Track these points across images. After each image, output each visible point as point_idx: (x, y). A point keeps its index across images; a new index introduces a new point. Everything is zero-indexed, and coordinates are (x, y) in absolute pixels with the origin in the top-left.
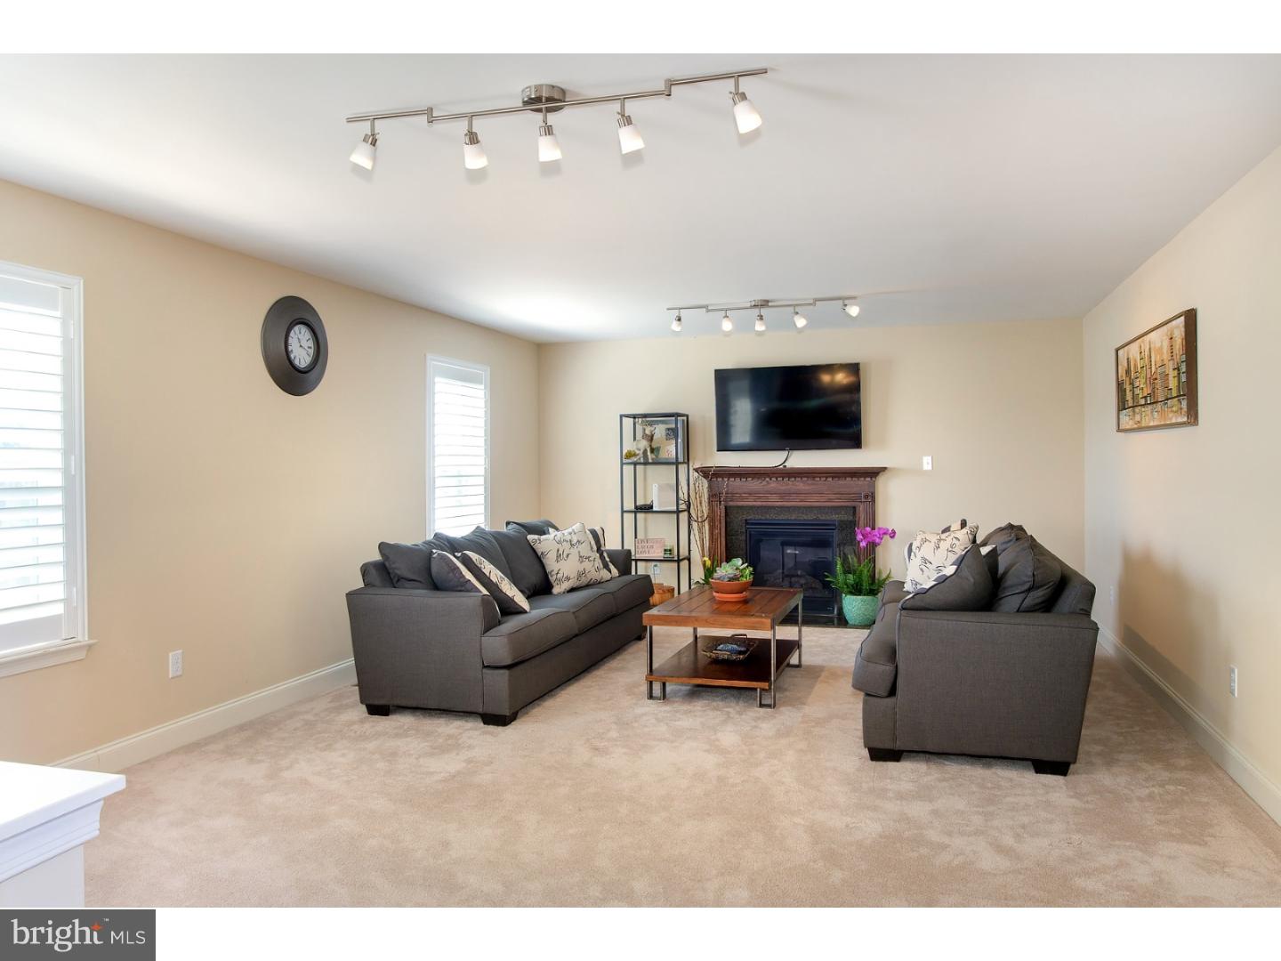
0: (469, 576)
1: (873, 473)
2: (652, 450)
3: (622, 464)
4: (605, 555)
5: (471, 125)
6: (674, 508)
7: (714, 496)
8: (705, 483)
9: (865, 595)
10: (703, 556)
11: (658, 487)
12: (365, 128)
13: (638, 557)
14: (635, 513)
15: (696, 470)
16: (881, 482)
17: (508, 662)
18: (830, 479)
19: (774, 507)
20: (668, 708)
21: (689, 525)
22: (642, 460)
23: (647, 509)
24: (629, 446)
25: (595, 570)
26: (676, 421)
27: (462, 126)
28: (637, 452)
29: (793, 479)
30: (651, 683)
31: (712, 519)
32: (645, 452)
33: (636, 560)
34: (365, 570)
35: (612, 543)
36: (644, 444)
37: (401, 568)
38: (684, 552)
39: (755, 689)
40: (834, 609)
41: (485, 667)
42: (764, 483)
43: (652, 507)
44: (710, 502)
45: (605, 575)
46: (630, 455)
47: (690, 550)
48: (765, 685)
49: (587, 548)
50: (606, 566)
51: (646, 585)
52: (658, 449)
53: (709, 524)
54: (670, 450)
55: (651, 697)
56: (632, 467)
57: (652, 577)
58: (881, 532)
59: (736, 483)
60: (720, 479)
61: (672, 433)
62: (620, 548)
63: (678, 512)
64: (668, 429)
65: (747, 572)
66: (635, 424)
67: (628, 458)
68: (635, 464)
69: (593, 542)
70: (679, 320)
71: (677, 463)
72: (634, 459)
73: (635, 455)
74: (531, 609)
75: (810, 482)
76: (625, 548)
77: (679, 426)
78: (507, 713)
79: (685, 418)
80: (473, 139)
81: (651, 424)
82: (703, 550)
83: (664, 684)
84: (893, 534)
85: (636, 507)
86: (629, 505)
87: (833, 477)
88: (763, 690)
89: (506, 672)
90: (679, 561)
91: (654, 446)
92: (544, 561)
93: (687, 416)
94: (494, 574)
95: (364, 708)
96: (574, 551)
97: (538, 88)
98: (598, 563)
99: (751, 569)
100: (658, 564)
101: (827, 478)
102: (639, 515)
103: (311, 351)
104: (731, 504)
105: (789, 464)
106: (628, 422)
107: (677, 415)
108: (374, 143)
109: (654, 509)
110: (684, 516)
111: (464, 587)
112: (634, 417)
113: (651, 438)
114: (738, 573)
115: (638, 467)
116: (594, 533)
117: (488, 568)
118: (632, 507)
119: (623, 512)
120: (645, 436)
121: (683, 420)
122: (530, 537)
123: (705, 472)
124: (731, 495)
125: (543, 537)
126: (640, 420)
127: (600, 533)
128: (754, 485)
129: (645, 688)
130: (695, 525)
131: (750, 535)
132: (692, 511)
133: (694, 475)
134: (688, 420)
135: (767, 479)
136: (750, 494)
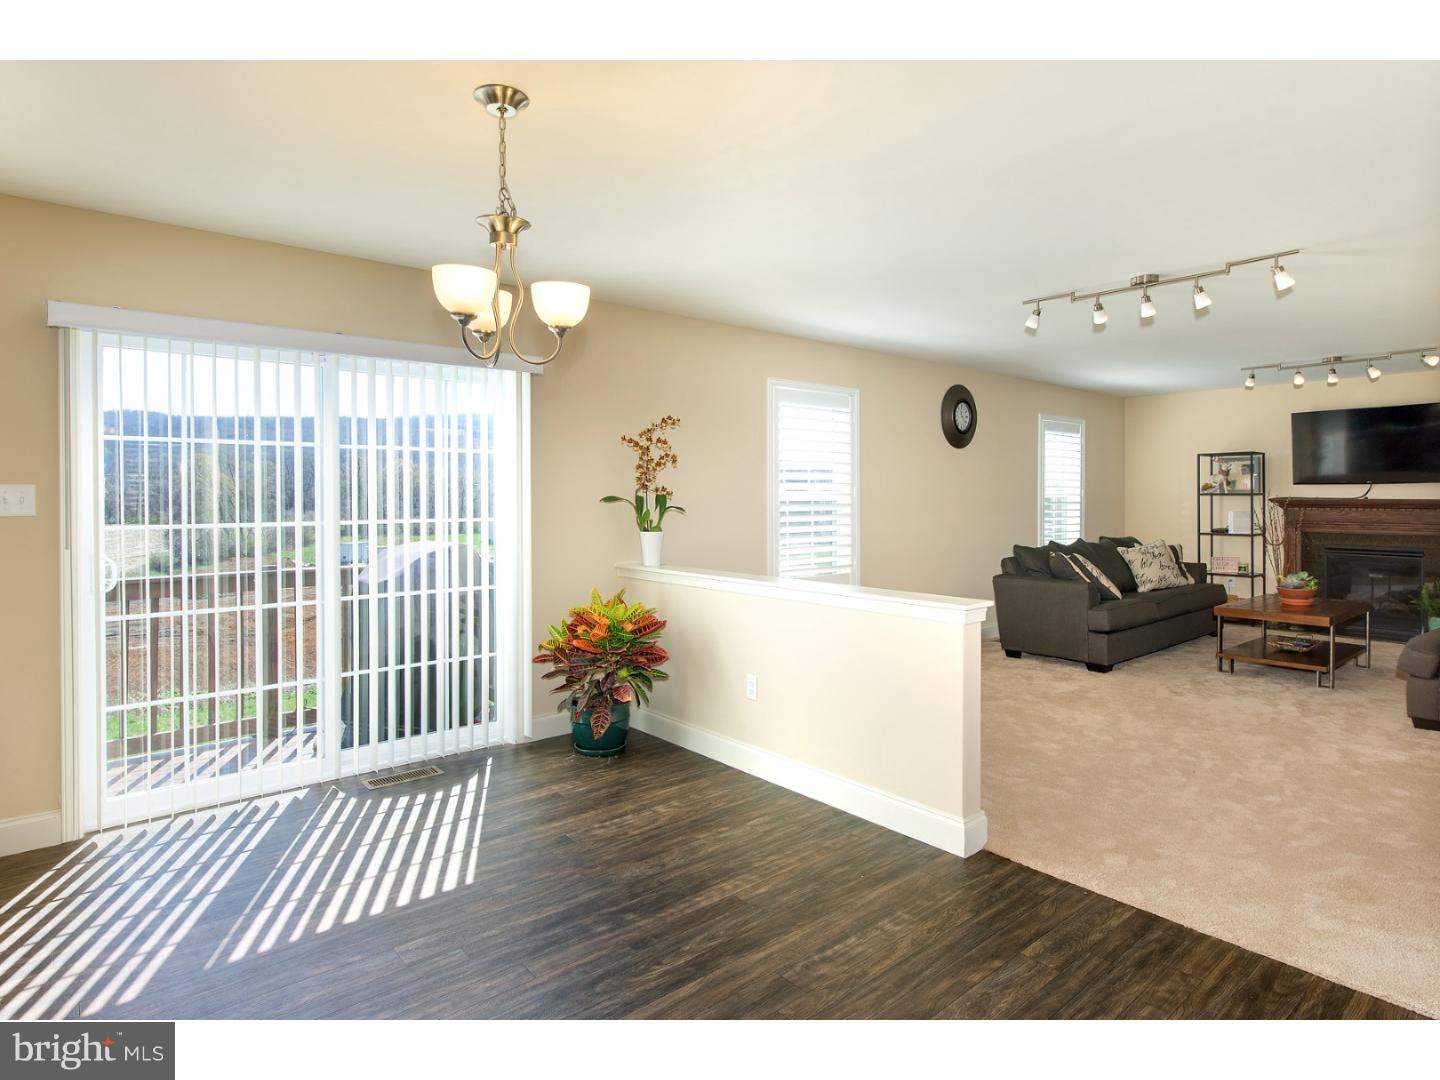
0: (1077, 570)
2: (1228, 483)
3: (1199, 495)
4: (1183, 565)
5: (1098, 300)
6: (1249, 532)
7: (1289, 523)
8: (1281, 511)
10: (1278, 574)
11: (1233, 514)
12: (1034, 306)
13: (1214, 571)
14: (1212, 535)
15: (1271, 500)
17: (1107, 629)
20: (1235, 678)
21: (1264, 547)
22: (1218, 492)
23: (1224, 532)
24: (1205, 479)
25: (1174, 579)
26: (1252, 460)
27: (1094, 300)
28: (1214, 485)
29: (1375, 510)
30: (1221, 659)
31: (1287, 542)
32: (1221, 485)
33: (1212, 575)
34: (1004, 563)
35: (1189, 557)
36: (1221, 478)
37: (1030, 563)
38: (1258, 569)
39: (1315, 672)
41: (1090, 631)
42: (1343, 512)
43: (1227, 531)
44: (1286, 529)
45: (1181, 581)
46: (1207, 487)
47: (1264, 568)
48: (1324, 669)
49: (1167, 559)
50: (1183, 574)
51: (1219, 594)
52: (1234, 482)
53: (1285, 547)
54: (1245, 483)
55: (1220, 669)
56: (1209, 497)
57: (1226, 587)
59: (1313, 512)
60: (1297, 509)
61: (1248, 468)
62: (1196, 562)
63: (1252, 536)
64: (1244, 465)
65: (1312, 583)
66: (1212, 461)
67: (1203, 490)
68: (1212, 495)
69: (1173, 556)
70: (1253, 377)
71: (1252, 494)
72: (1211, 491)
73: (1211, 487)
74: (1123, 598)
75: (1394, 512)
76: (1202, 562)
77: (1255, 462)
78: (1106, 664)
79: (1261, 456)
80: (1100, 307)
81: (1227, 461)
82: (1277, 566)
83: (1232, 661)
85: (1212, 531)
86: (1206, 528)
88: (1322, 673)
89: (1106, 636)
90: (1253, 576)
91: (1230, 479)
92: (1131, 567)
93: (1264, 454)
94: (1096, 572)
95: (1004, 652)
96: (1156, 561)
97: (1142, 277)
98: (1176, 571)
99: (1316, 581)
100: (1234, 578)
102: (1215, 537)
103: (968, 420)
104: (1308, 530)
105: (1370, 496)
106: (1205, 461)
107: (1252, 453)
108: (1039, 314)
109: (1230, 532)
110: (1259, 541)
111: (1074, 577)
112: (1211, 455)
113: (1227, 473)
114: (1303, 583)
115: (1214, 497)
116: (1173, 548)
117: (1090, 567)
118: (1209, 530)
119: (1199, 534)
120: (1221, 472)
121: (1259, 458)
122: (1120, 549)
123: (1281, 502)
124: (1306, 523)
125: (1130, 549)
126: (1217, 458)
127: (1178, 549)
128: (1334, 514)
129: (1215, 664)
130: (1270, 548)
131: (1328, 558)
132: (1267, 535)
133: (1270, 504)
134: (1264, 457)
135: (1347, 509)
136: (1328, 522)
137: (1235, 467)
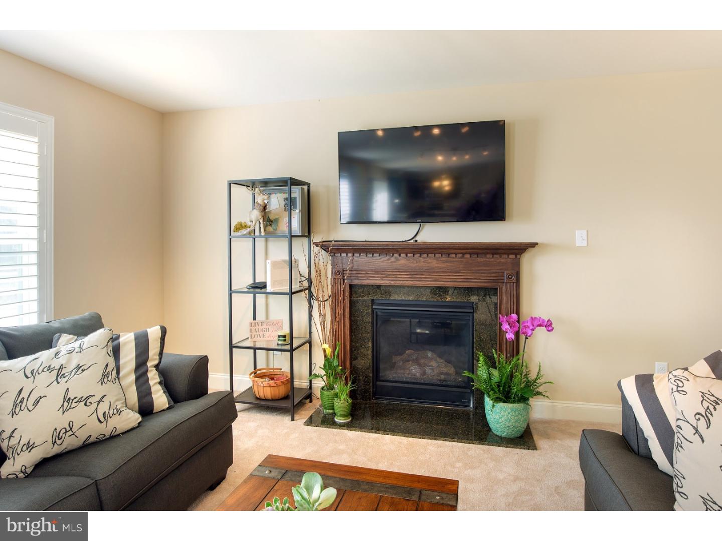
1: (518, 250)
2: (267, 222)
3: (231, 237)
7: (339, 274)
8: (328, 258)
9: (514, 402)
11: (271, 264)
15: (317, 244)
16: (526, 259)
18: (468, 256)
19: (403, 287)
22: (254, 233)
24: (238, 216)
28: (249, 223)
29: (425, 255)
31: (334, 298)
32: (258, 224)
36: (256, 214)
40: (470, 400)
42: (393, 259)
43: (265, 287)
44: (334, 280)
46: (240, 227)
47: (310, 333)
53: (332, 304)
58: (536, 323)
59: (362, 260)
60: (344, 255)
61: (290, 203)
63: (292, 293)
64: (285, 198)
67: (238, 231)
68: (247, 237)
71: (291, 237)
73: (245, 227)
75: (444, 258)
79: (306, 187)
81: (263, 192)
84: (548, 326)
87: (471, 254)
90: (292, 350)
91: (268, 217)
93: (309, 185)
101: (463, 254)
104: (356, 282)
105: (420, 239)
107: (294, 182)
109: (269, 289)
113: (264, 208)
119: (231, 292)
120: (257, 206)
123: (328, 247)
124: (355, 272)
128: (380, 261)
131: (377, 316)
132: (313, 289)
133: (316, 249)
134: (309, 188)
135: (396, 255)
136: (377, 271)
137: (276, 202)
